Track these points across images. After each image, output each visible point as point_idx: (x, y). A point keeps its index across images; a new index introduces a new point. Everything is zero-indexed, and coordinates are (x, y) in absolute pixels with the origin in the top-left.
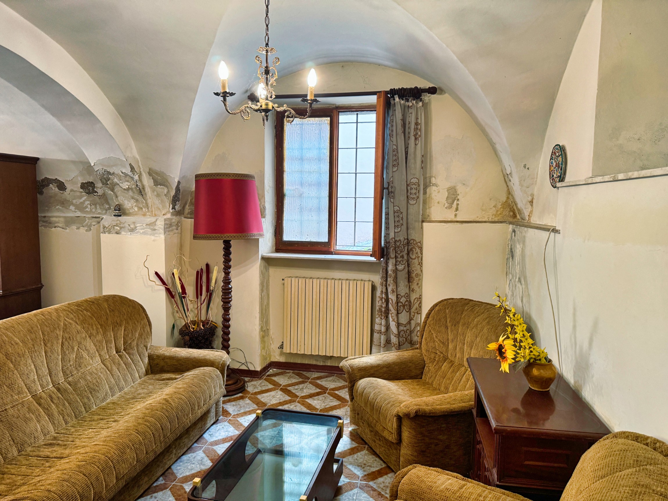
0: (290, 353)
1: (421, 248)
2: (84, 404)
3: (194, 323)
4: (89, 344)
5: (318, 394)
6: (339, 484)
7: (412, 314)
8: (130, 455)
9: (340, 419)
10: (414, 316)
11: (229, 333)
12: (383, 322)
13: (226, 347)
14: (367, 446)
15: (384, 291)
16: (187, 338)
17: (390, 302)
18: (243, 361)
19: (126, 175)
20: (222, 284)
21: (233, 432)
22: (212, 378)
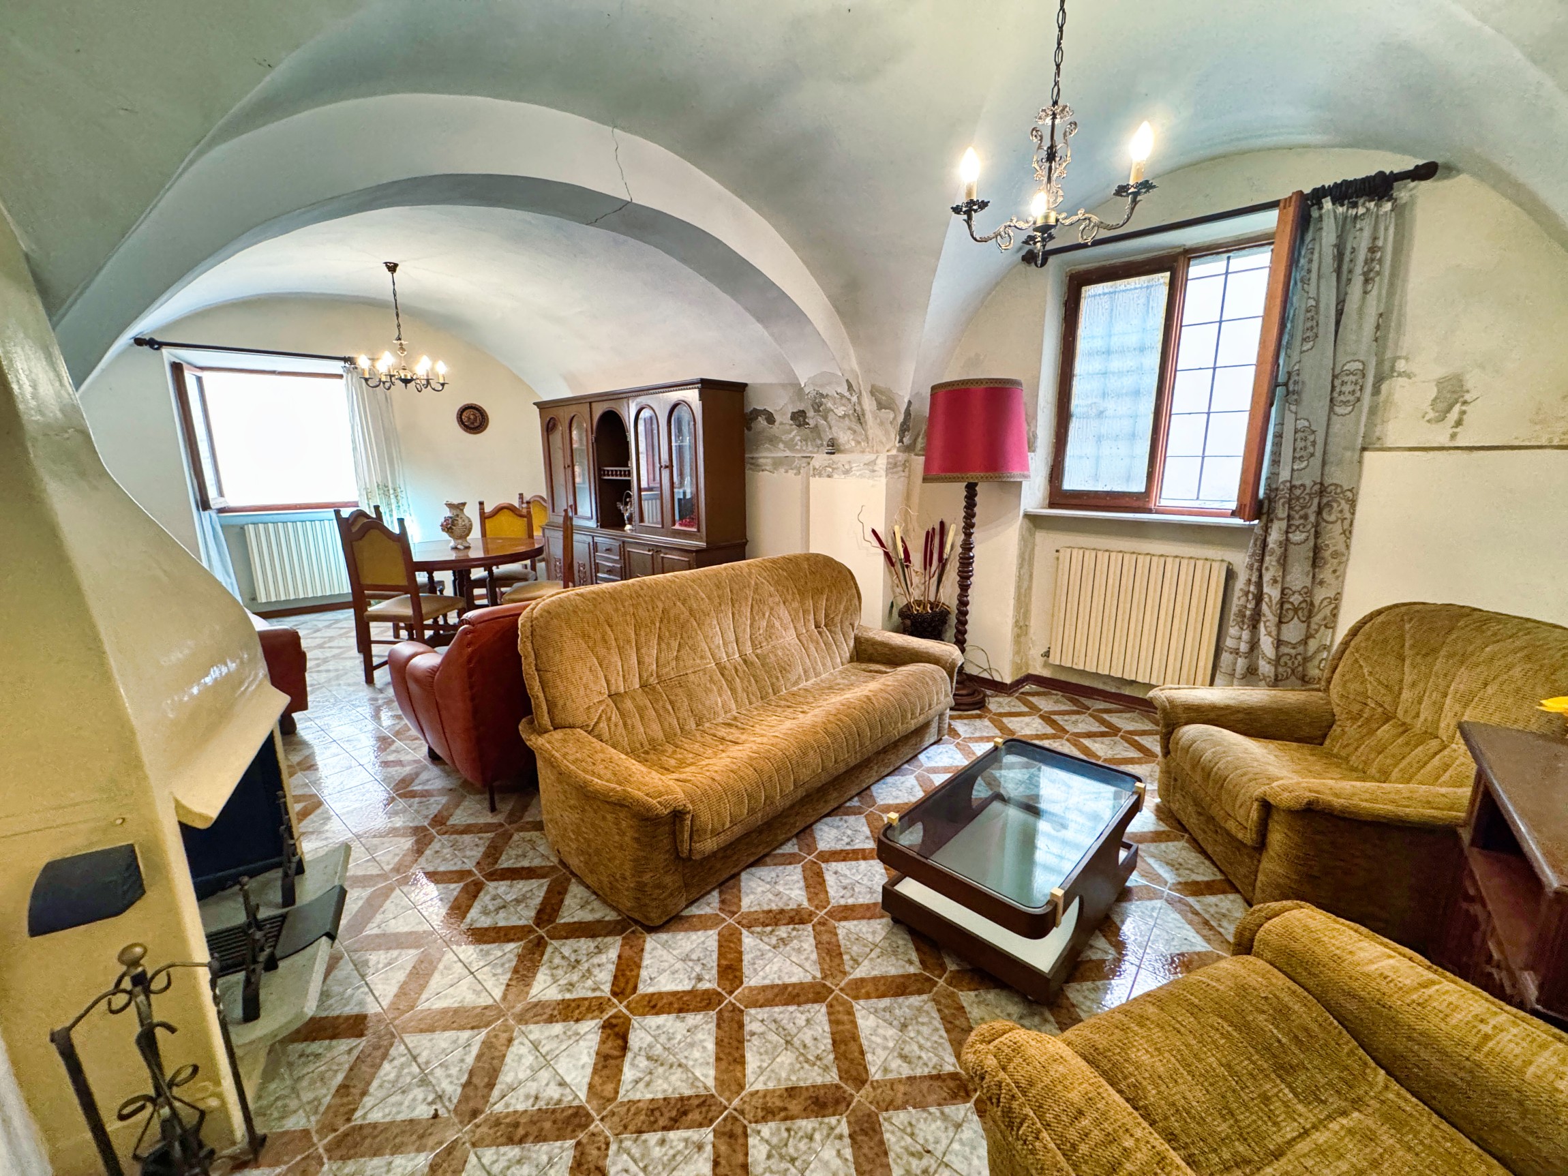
0: (1060, 666)
1: (1353, 503)
2: (772, 684)
3: (919, 603)
4: (783, 612)
5: (1103, 735)
6: (1128, 884)
7: (1314, 626)
8: (814, 759)
9: (1140, 780)
10: (1317, 631)
11: (966, 623)
12: (1246, 635)
13: (960, 642)
14: (1187, 836)
15: (1254, 579)
16: (908, 622)
17: (1266, 599)
18: (986, 667)
19: (842, 396)
20: (960, 550)
21: (960, 761)
22: (934, 679)
